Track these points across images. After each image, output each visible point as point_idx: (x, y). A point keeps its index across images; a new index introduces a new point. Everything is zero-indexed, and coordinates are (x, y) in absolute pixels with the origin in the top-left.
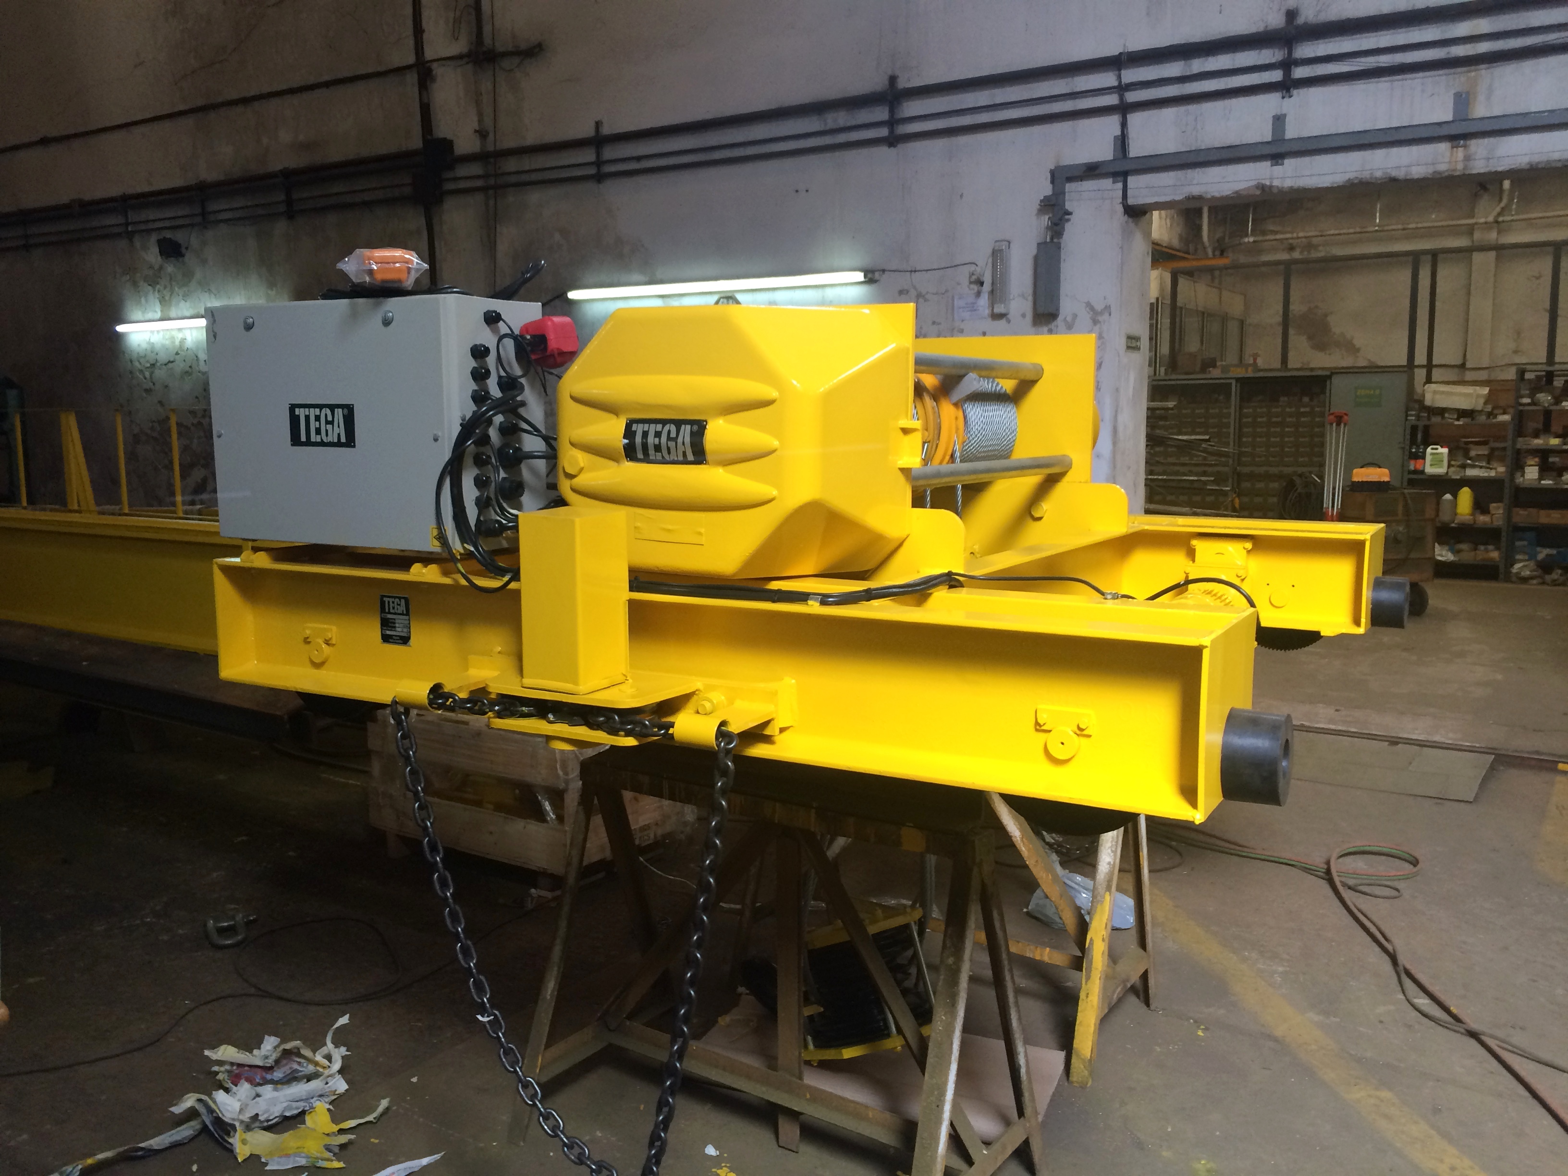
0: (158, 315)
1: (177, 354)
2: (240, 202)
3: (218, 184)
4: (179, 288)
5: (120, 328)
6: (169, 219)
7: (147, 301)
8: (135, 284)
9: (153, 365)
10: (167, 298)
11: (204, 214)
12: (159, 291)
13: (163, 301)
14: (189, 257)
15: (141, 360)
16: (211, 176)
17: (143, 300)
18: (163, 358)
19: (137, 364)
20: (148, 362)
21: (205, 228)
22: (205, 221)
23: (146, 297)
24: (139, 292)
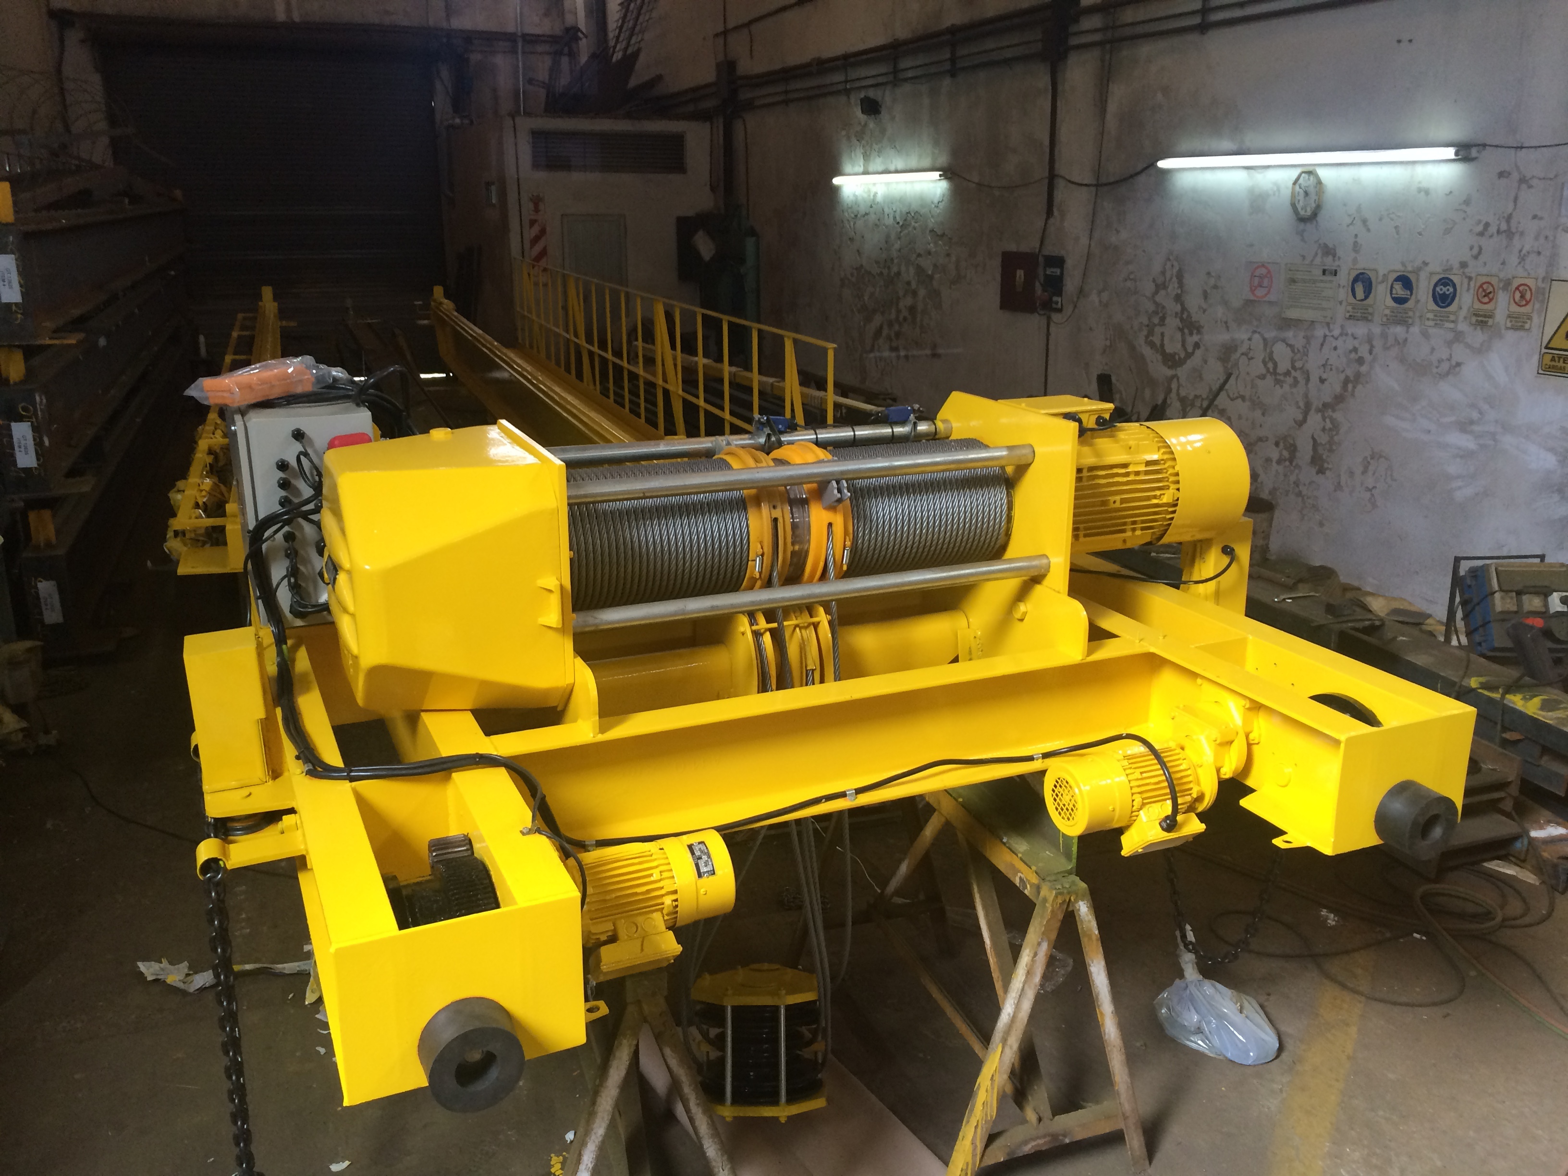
0: (861, 169)
1: (871, 207)
2: (921, 60)
3: (906, 42)
4: (877, 144)
5: (836, 181)
6: (873, 77)
7: (856, 155)
8: (849, 138)
9: (856, 216)
10: (868, 153)
11: (895, 71)
12: (863, 146)
13: (866, 157)
14: (884, 114)
15: (849, 210)
16: (902, 33)
17: (853, 154)
18: (863, 210)
19: (846, 214)
20: (853, 212)
21: (895, 85)
22: (896, 79)
23: (855, 151)
24: (851, 146)
